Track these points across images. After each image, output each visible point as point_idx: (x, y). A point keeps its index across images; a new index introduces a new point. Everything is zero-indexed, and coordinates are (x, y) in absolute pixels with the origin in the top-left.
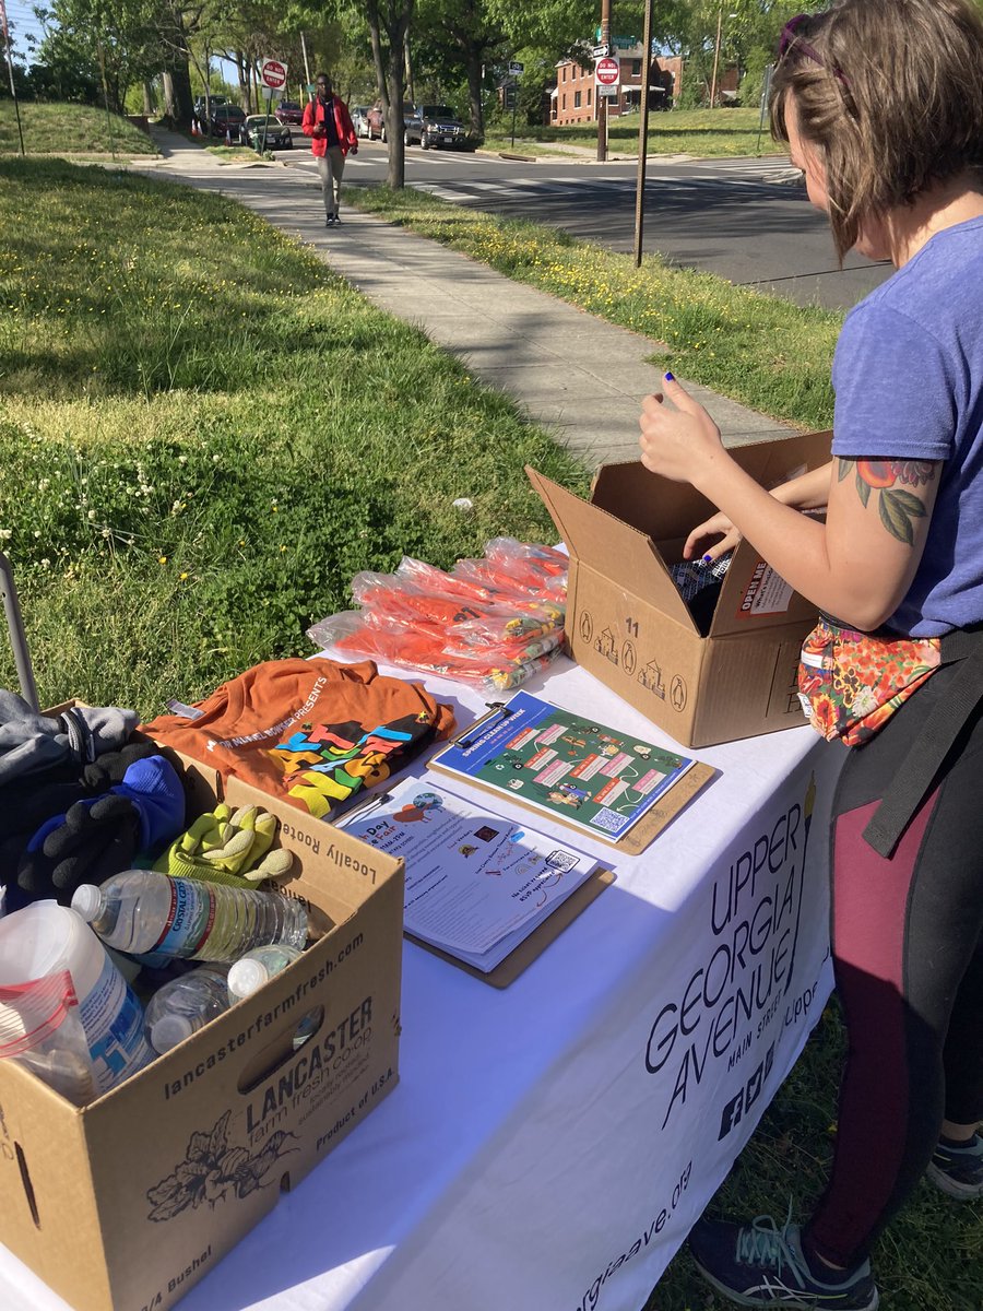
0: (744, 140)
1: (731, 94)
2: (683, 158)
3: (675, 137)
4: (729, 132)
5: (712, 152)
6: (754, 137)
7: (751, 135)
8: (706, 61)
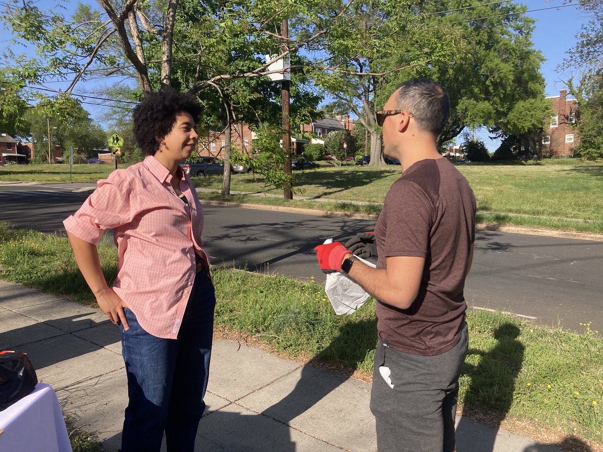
0: (64, 176)
1: (60, 159)
2: (33, 183)
3: (30, 175)
4: (58, 173)
5: (48, 181)
6: (69, 175)
7: (68, 174)
8: (45, 145)
